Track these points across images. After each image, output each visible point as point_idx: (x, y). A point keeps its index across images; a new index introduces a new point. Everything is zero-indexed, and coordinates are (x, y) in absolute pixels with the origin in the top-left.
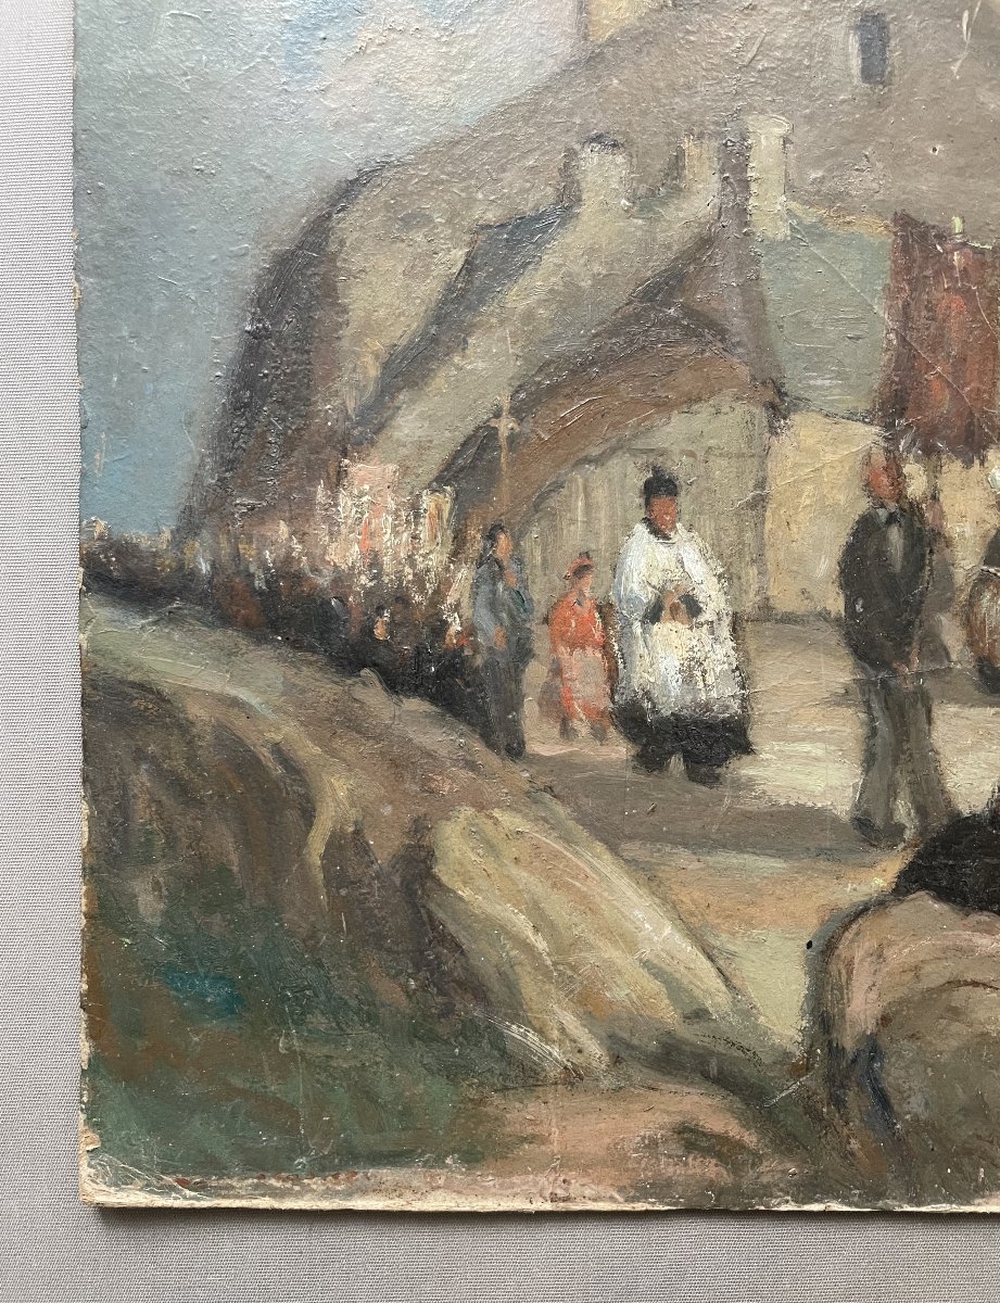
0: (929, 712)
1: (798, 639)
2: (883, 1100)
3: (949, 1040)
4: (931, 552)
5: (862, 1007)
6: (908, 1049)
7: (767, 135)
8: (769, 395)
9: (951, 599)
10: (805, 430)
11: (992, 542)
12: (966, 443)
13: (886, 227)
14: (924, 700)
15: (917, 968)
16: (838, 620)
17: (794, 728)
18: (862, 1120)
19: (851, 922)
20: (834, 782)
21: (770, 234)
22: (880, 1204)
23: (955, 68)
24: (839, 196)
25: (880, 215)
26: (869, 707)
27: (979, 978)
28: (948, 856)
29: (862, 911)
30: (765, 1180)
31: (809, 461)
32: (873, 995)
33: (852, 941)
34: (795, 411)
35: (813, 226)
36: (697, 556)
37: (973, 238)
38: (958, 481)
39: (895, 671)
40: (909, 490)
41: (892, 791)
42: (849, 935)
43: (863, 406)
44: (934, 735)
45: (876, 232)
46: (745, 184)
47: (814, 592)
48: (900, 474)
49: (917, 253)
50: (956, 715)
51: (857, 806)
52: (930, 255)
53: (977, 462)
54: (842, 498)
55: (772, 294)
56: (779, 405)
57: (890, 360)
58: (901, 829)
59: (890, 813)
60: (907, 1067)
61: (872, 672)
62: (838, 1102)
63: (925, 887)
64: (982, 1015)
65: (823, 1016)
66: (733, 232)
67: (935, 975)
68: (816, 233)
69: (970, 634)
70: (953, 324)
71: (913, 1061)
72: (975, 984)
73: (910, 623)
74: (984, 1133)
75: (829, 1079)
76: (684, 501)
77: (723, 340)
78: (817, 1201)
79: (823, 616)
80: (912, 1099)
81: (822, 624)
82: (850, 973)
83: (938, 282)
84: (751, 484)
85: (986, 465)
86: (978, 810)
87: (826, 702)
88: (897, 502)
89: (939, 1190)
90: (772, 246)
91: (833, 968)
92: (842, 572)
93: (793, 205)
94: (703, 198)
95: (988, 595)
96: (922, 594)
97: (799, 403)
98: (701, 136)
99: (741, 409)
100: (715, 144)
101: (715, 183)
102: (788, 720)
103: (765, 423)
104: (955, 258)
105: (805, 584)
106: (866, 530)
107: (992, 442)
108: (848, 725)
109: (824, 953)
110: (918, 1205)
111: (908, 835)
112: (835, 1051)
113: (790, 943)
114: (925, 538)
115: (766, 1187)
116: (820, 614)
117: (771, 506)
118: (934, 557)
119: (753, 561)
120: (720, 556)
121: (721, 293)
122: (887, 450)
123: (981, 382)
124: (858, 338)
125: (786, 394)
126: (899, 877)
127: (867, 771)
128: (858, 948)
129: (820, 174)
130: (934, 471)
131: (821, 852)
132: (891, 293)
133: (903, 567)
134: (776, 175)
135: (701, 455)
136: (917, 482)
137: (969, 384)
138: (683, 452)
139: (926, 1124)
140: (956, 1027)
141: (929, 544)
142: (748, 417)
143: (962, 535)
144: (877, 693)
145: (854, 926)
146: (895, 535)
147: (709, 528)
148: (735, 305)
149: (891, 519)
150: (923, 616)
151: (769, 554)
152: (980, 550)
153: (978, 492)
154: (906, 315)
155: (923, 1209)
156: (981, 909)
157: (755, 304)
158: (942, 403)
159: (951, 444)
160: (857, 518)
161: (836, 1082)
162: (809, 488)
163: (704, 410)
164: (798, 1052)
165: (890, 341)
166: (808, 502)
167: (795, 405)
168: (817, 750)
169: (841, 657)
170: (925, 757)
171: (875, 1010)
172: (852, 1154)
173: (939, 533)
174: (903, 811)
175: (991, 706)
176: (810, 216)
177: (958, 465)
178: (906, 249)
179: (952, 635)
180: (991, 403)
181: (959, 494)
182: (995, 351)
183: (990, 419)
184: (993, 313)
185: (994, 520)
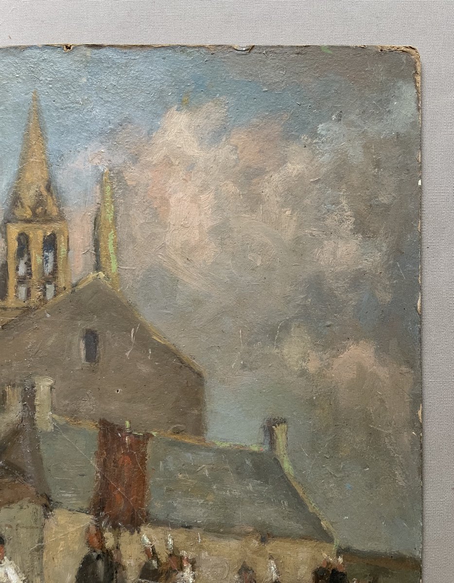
4: (116, 572)
7: (44, 385)
8: (44, 501)
10: (60, 517)
11: (143, 568)
12: (131, 523)
13: (96, 425)
21: (45, 429)
23: (127, 354)
24: (75, 412)
25: (94, 420)
31: (62, 531)
34: (56, 508)
35: (64, 425)
36: (13, 572)
37: (135, 430)
38: (128, 541)
40: (106, 544)
43: (85, 506)
45: (92, 428)
46: (33, 408)
48: (102, 537)
49: (110, 437)
52: (115, 438)
53: (136, 532)
54: (76, 547)
55: (45, 456)
56: (48, 505)
57: (98, 485)
66: (28, 429)
68: (65, 429)
70: (126, 469)
76: (7, 547)
77: (23, 476)
83: (119, 451)
84: (36, 541)
85: (140, 533)
88: (101, 549)
90: (46, 434)
92: (77, 581)
93: (55, 416)
94: (14, 413)
97: (58, 505)
98: (14, 386)
99: (32, 506)
100: (20, 389)
101: (20, 406)
103: (42, 513)
104: (126, 439)
106: (87, 562)
107: (143, 523)
114: (114, 567)
117: (45, 551)
118: (118, 575)
119: (38, 575)
120: (24, 572)
121: (22, 454)
122: (96, 526)
123: (137, 495)
124: (83, 475)
125: (52, 501)
129: (67, 402)
130: (117, 536)
132: (98, 455)
133: (104, 579)
134: (47, 403)
135: (14, 527)
136: (110, 543)
137: (132, 496)
138: (6, 525)
141: (116, 569)
142: (35, 511)
143: (130, 565)
146: (100, 564)
147: (19, 559)
148: (28, 460)
149: (99, 557)
151: (45, 572)
152: (138, 572)
153: (137, 546)
154: (104, 466)
157: (38, 460)
158: (121, 506)
159: (125, 523)
160: (83, 557)
162: (62, 543)
163: (15, 507)
165: (98, 477)
166: (62, 549)
167: (56, 505)
173: (120, 564)
176: (62, 420)
177: (127, 533)
178: (104, 436)
180: (142, 506)
181: (128, 546)
182: (144, 482)
183: (142, 512)
184: (143, 463)
185: (144, 558)
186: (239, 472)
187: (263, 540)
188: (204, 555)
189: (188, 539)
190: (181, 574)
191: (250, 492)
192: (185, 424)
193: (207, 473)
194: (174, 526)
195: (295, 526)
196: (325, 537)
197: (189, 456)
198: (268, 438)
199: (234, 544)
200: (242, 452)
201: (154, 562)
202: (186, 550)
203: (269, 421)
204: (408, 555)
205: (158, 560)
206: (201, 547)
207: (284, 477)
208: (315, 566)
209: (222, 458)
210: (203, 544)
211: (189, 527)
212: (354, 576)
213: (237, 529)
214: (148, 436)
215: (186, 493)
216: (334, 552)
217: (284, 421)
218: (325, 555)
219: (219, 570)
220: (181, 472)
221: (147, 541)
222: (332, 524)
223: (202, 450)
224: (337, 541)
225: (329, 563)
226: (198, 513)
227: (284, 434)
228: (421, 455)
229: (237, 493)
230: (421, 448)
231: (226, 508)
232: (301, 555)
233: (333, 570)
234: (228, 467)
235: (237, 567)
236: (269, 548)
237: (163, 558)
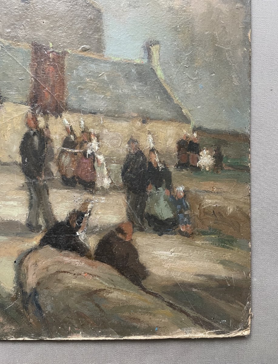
0: (48, 191)
1: (8, 170)
2: (39, 307)
3: (58, 289)
4: (47, 143)
5: (31, 280)
6: (46, 292)
9: (53, 158)
10: (8, 107)
11: (64, 141)
12: (56, 110)
13: (30, 46)
14: (46, 188)
15: (47, 268)
16: (20, 164)
17: (8, 197)
18: (33, 313)
19: (27, 255)
20: (20, 213)
22: (40, 338)
24: (15, 37)
25: (28, 42)
26: (30, 190)
27: (66, 270)
28: (55, 234)
29: (30, 251)
30: (6, 331)
31: (10, 117)
32: (34, 277)
33: (28, 260)
34: (5, 102)
35: (8, 46)
37: (56, 49)
38: (54, 122)
39: (37, 179)
40: (40, 125)
41: (38, 215)
42: (27, 258)
43: (24, 100)
44: (50, 198)
45: (26, 47)
47: (12, 156)
48: (37, 120)
49: (39, 54)
50: (56, 192)
51: (27, 220)
52: (43, 55)
53: (59, 116)
54: (19, 127)
57: (32, 86)
58: (41, 226)
59: (37, 222)
60: (46, 297)
61: (30, 180)
62: (26, 309)
63: (49, 243)
64: (67, 281)
65: (20, 283)
67: (53, 270)
68: (9, 48)
69: (59, 168)
70: (51, 75)
71: (48, 295)
72: (65, 272)
73: (41, 165)
74: (69, 316)
75: (23, 301)
78: (21, 337)
79: (16, 163)
80: (47, 307)
81: (15, 166)
82: (27, 270)
83: (46, 63)
85: (62, 117)
86: (63, 220)
87: (17, 189)
88: (36, 129)
89: (57, 333)
91: (22, 268)
92: (21, 150)
93: (2, 40)
95: (64, 156)
96: (44, 156)
102: (6, 195)
104: (51, 55)
105: (10, 154)
106: (27, 137)
107: (64, 111)
108: (24, 196)
109: (19, 264)
110: (52, 338)
111: (43, 228)
112: (24, 293)
113: (9, 261)
114: (45, 140)
115: (6, 333)
116: (14, 163)
118: (48, 145)
122: (32, 113)
123: (60, 93)
124: (22, 79)
126: (41, 241)
127: (30, 209)
128: (29, 262)
129: (9, 30)
130: (47, 119)
131: (17, 234)
132: (32, 66)
133: (39, 148)
136: (42, 123)
137: (56, 93)
139: (52, 314)
140: (59, 285)
141: (46, 141)
143: (56, 139)
144: (32, 186)
145: (28, 256)
146: (36, 139)
149: (35, 134)
150: (45, 163)
153: (60, 126)
154: (36, 73)
155: (53, 339)
156: (65, 250)
158: (48, 99)
159: (51, 111)
160: (24, 134)
161: (25, 302)
162: (10, 125)
164: (13, 294)
165: (32, 80)
166: (9, 129)
167: (5, 100)
168: (15, 203)
169: (21, 176)
170: (47, 205)
171: (36, 281)
172: (31, 323)
173: (49, 138)
174: (41, 221)
175: (66, 189)
176: (7, 43)
177: (53, 117)
178: (36, 53)
179: (54, 168)
180: (63, 99)
181: (54, 126)
182: (63, 83)
183: (63, 103)
184: (62, 72)
185: (65, 134)
186: (128, 77)
187: (144, 122)
188: (105, 131)
189: (94, 121)
190: (90, 144)
191: (135, 90)
192: (90, 45)
193: (106, 78)
194: (84, 113)
195: (165, 113)
196: (185, 120)
197: (93, 67)
198: (147, 54)
199: (125, 124)
200: (129, 64)
201: (72, 136)
202: (93, 128)
203: (147, 44)
204: (240, 132)
205: (74, 135)
206: (103, 126)
207: (158, 81)
208: (178, 139)
209: (116, 68)
210: (104, 124)
211: (95, 113)
212: (204, 146)
213: (127, 115)
214: (65, 53)
215: (92, 91)
216: (191, 130)
217: (157, 43)
218: (185, 131)
219: (115, 142)
220: (88, 76)
221: (67, 122)
222: (190, 111)
223: (101, 62)
224: (193, 123)
225: (187, 137)
226: (101, 104)
227: (157, 52)
228: (250, 64)
229: (126, 91)
230: (250, 59)
231: (119, 101)
232: (169, 131)
233: (190, 142)
234: (120, 73)
235: (127, 139)
236: (148, 127)
237: (78, 133)
